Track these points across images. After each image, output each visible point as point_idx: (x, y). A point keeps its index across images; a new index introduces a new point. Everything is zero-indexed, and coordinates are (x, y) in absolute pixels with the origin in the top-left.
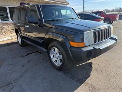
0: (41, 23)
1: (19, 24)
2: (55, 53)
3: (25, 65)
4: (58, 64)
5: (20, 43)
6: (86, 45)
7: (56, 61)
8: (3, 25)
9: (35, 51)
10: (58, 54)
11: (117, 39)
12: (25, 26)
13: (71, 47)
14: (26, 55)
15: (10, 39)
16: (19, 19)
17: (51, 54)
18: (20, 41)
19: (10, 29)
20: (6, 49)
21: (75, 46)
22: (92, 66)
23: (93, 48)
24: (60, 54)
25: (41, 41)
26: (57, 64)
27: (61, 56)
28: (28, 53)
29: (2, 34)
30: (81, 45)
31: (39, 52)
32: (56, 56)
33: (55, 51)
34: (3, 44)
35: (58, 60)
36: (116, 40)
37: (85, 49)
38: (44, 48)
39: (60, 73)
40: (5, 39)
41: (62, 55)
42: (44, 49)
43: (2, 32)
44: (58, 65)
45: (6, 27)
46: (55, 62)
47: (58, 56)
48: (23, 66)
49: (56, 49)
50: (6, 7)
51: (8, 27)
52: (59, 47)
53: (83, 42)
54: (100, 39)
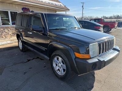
0: (45, 32)
1: (21, 30)
2: (58, 62)
3: (26, 73)
4: (61, 73)
5: (21, 48)
6: (91, 57)
7: (59, 70)
8: (4, 28)
9: (36, 57)
10: (62, 64)
11: (119, 49)
12: (28, 33)
13: (76, 57)
14: (27, 61)
15: (10, 43)
16: (21, 25)
17: (54, 63)
18: (21, 46)
19: (10, 33)
20: (6, 54)
21: (81, 58)
22: (94, 76)
23: (98, 60)
24: (63, 64)
25: (44, 49)
26: (59, 73)
27: (65, 66)
28: (29, 59)
29: (2, 37)
30: (86, 56)
31: (40, 59)
32: (59, 65)
33: (58, 60)
34: (3, 48)
35: (61, 69)
36: (118, 51)
37: (90, 61)
38: (47, 55)
39: (62, 83)
40: (5, 43)
41: (66, 64)
42: (46, 57)
43: (2, 35)
44: (61, 75)
45: (6, 30)
46: (57, 71)
47: (61, 65)
48: (25, 73)
49: (60, 59)
50: (8, 11)
51: (9, 31)
52: (63, 57)
53: (89, 54)
54: (104, 50)
